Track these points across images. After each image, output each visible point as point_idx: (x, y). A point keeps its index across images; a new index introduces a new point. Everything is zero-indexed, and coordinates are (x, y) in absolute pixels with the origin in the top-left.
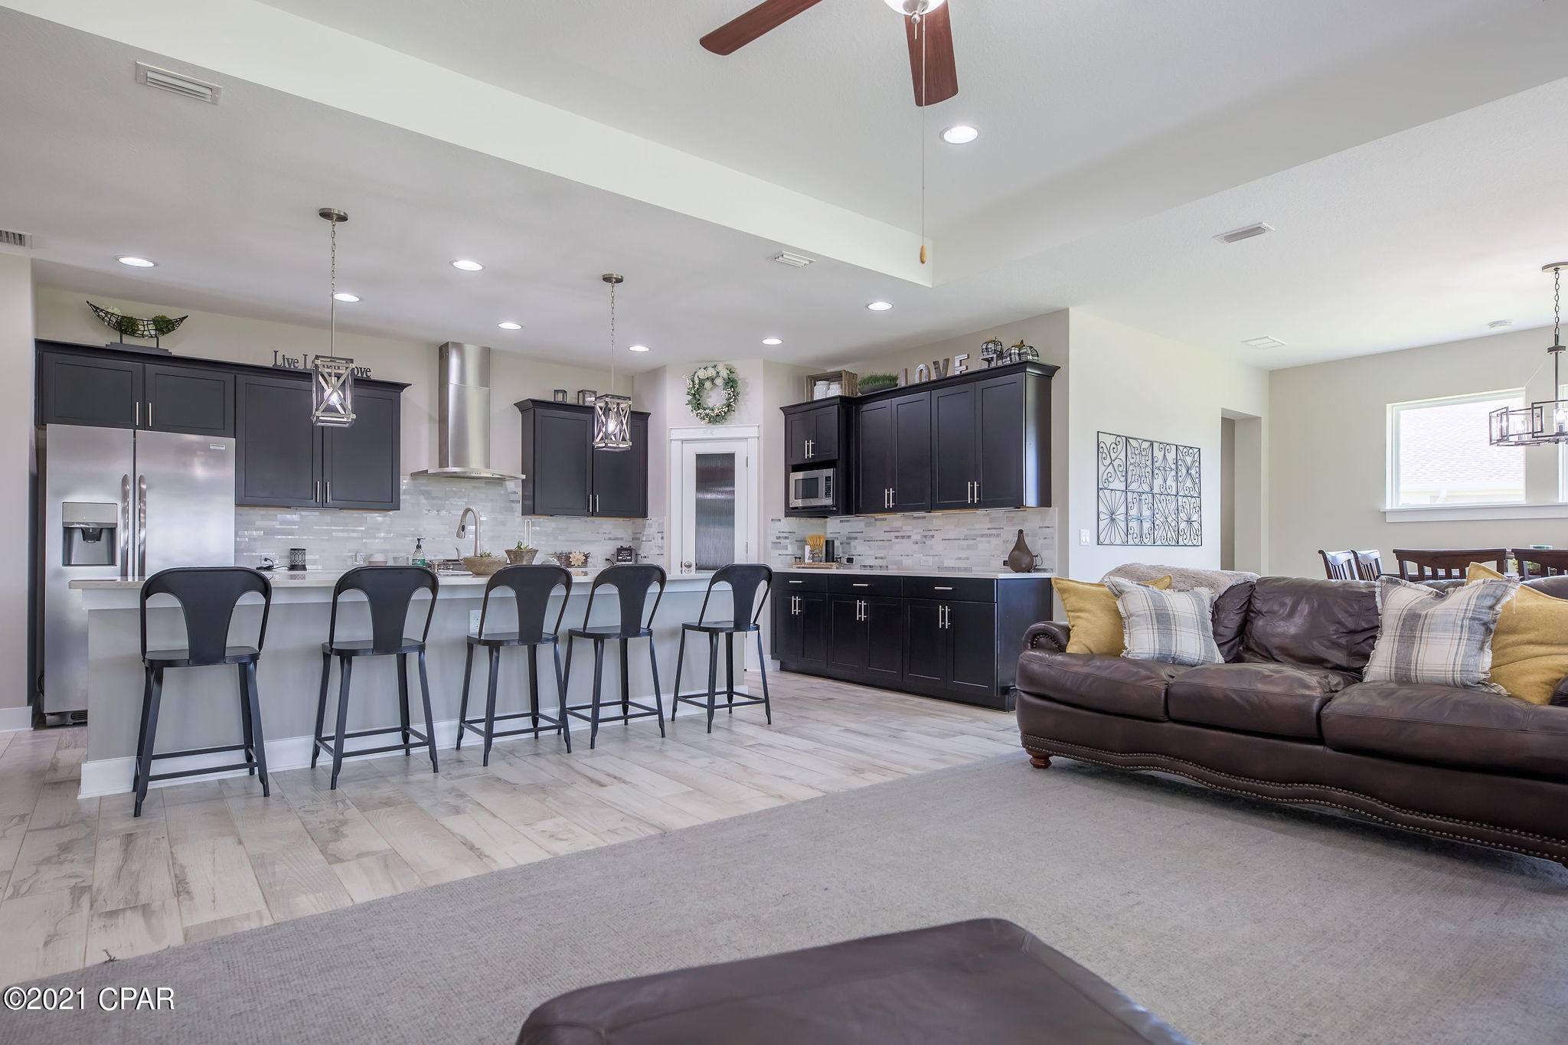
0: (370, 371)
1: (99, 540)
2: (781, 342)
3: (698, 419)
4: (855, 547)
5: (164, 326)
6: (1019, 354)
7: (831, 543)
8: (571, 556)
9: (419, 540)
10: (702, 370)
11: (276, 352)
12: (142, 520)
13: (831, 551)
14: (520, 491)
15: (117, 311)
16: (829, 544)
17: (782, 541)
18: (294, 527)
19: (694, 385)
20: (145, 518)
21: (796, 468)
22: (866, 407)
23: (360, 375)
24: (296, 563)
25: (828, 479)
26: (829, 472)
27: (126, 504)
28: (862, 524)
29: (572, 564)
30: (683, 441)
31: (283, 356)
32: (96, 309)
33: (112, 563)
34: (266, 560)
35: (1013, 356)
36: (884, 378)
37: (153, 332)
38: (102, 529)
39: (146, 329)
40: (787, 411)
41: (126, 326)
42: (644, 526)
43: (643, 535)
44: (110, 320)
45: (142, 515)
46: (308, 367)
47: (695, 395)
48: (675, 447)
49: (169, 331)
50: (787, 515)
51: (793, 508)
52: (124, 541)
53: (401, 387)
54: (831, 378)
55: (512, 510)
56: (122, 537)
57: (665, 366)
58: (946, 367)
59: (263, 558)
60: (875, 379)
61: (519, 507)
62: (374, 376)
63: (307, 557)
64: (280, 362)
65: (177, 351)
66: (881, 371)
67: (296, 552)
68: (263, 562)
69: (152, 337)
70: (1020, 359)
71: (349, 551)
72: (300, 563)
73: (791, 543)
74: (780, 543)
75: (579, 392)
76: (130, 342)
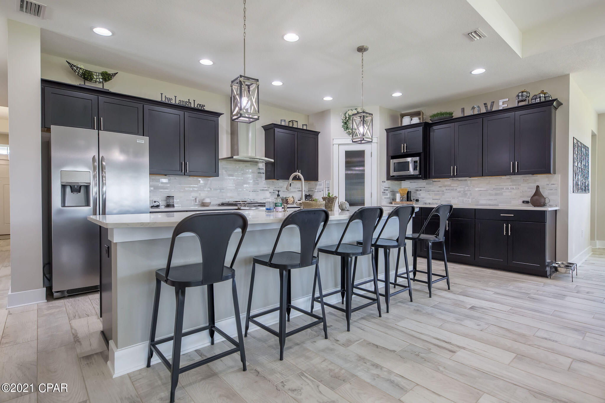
0: (205, 106)
1: (80, 192)
2: (401, 94)
3: (347, 134)
4: (420, 194)
5: (107, 77)
6: (545, 97)
7: (410, 192)
8: (288, 199)
9: (278, 191)
10: (350, 111)
11: (162, 94)
12: (104, 182)
13: (410, 196)
14: (264, 168)
15: (83, 68)
16: (409, 193)
17: (385, 191)
18: (168, 185)
19: (346, 119)
20: (105, 180)
21: (393, 157)
22: (435, 127)
23: (200, 108)
24: (170, 204)
25: (415, 162)
26: (417, 159)
27: (95, 173)
28: (425, 184)
29: (289, 203)
30: (339, 145)
31: (165, 96)
32: (72, 66)
33: (88, 204)
34: (155, 202)
35: (542, 98)
36: (446, 113)
37: (101, 80)
38: (81, 186)
39: (98, 78)
40: (388, 131)
41: (87, 76)
42: (316, 185)
43: (316, 189)
44: (79, 71)
45: (104, 179)
46: (177, 103)
47: (346, 123)
48: (336, 147)
49: (109, 80)
50: (388, 179)
51: (392, 176)
52: (95, 192)
53: (218, 115)
54: (412, 115)
55: (261, 178)
56: (94, 190)
57: (330, 109)
58: (492, 106)
59: (154, 201)
60: (442, 114)
61: (264, 176)
62: (206, 108)
63: (175, 200)
64: (164, 99)
65: (112, 90)
66: (443, 110)
67: (170, 198)
68: (154, 203)
69: (100, 83)
70: (545, 99)
71: (193, 197)
72: (172, 204)
73: (389, 193)
74: (385, 192)
75: (289, 122)
76: (89, 85)
